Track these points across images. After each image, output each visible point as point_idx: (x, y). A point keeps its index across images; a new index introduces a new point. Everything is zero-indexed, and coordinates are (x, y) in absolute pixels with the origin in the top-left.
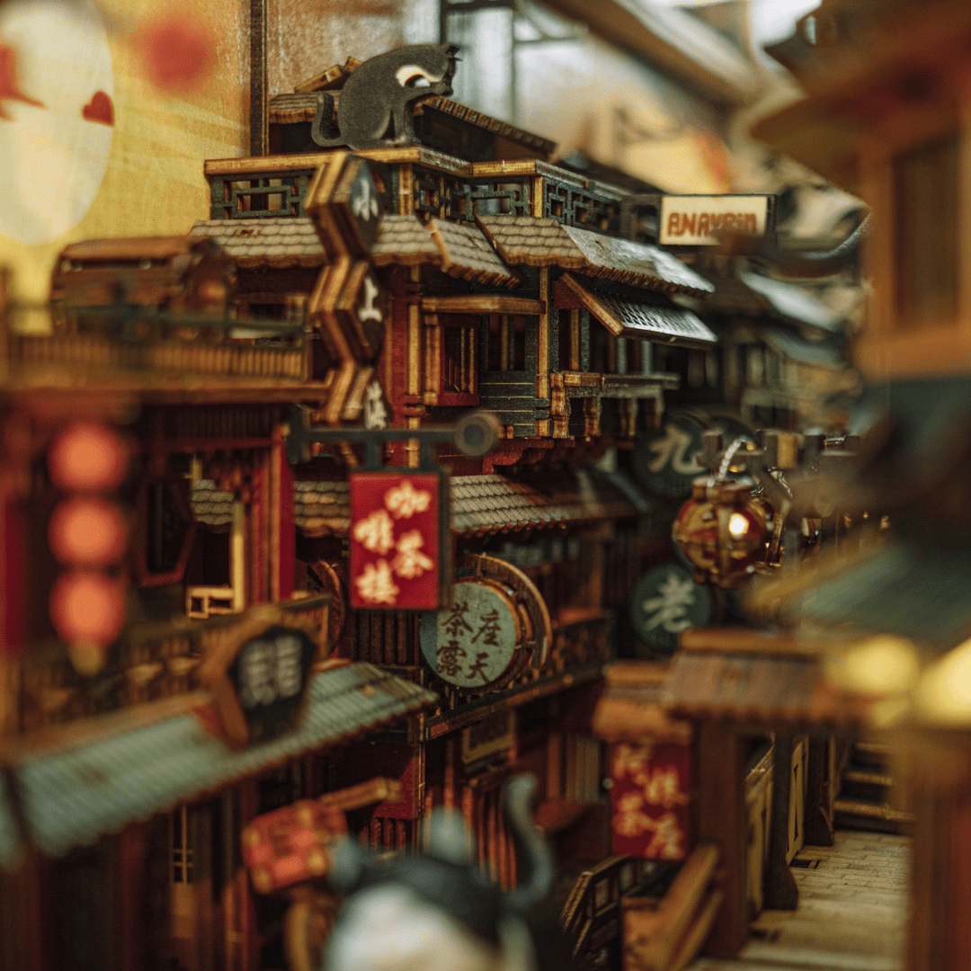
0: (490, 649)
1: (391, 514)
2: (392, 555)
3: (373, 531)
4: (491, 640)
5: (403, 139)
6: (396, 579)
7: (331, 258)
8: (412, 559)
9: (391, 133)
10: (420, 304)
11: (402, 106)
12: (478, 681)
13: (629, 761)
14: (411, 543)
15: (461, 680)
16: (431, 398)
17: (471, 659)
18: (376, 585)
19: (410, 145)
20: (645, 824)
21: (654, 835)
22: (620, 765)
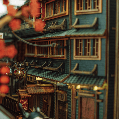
20: (23, 107)
21: (24, 108)
22: (21, 100)
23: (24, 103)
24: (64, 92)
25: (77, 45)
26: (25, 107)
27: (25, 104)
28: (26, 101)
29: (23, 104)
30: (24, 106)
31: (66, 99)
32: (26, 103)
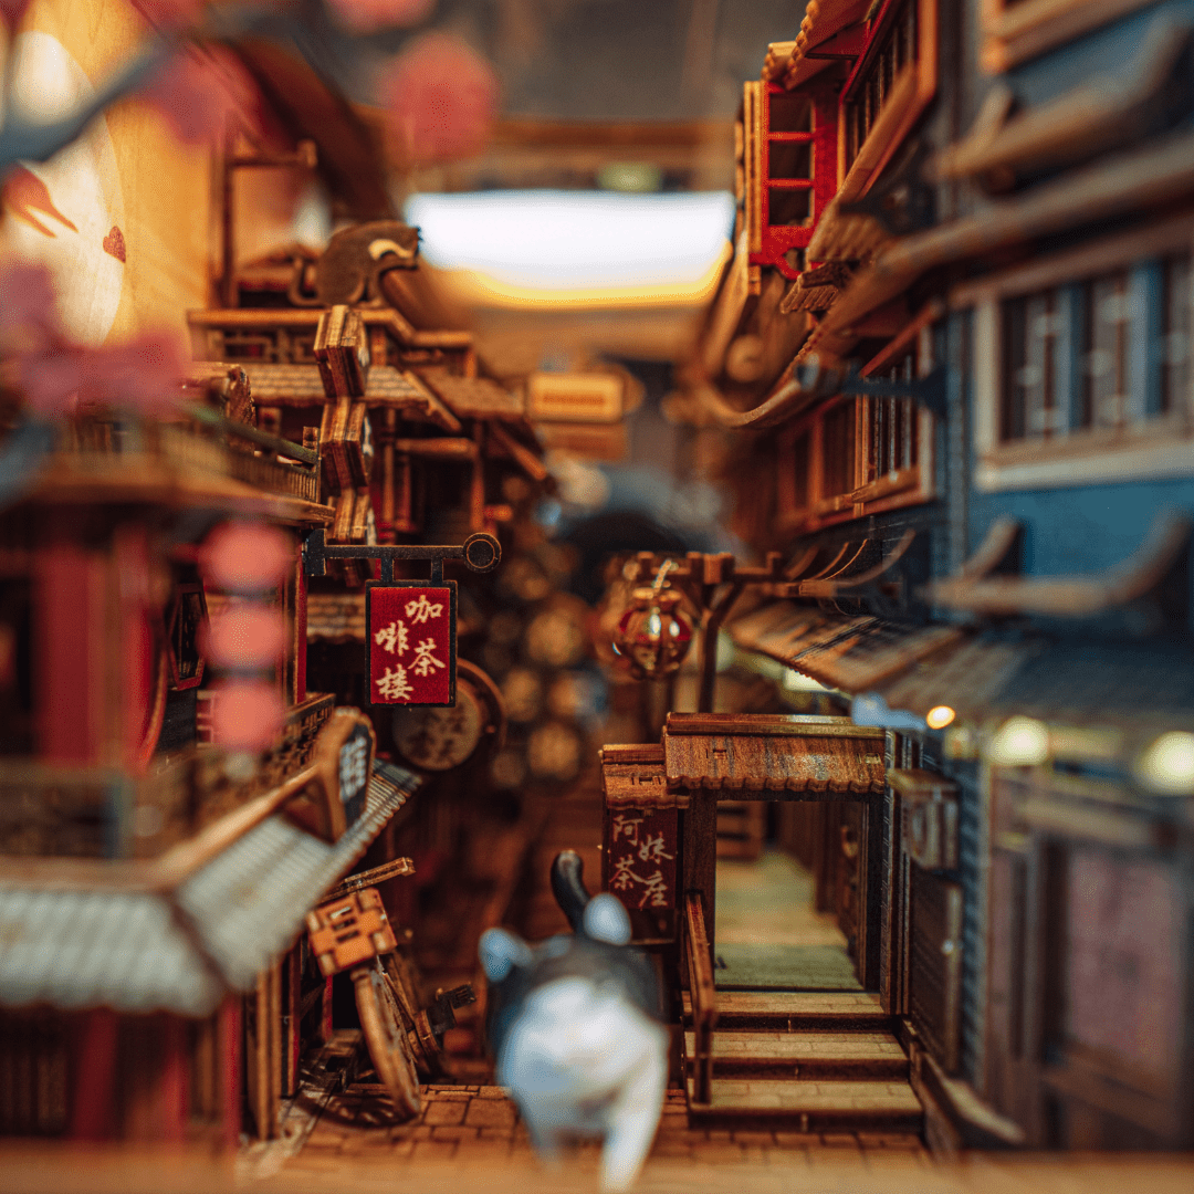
0: (456, 737)
1: (408, 622)
2: (410, 656)
3: (392, 637)
4: (458, 729)
5: (377, 303)
6: (411, 678)
7: (332, 397)
8: (427, 659)
9: (365, 297)
10: (394, 445)
11: (375, 275)
12: (445, 764)
13: (624, 827)
14: (425, 648)
15: (431, 763)
16: (403, 525)
17: (439, 746)
18: (394, 684)
19: (381, 308)
20: (637, 879)
21: (647, 887)
22: (618, 829)
23: (644, 854)
24: (926, 786)
25: (1011, 356)
26: (652, 882)
27: (651, 862)
28: (660, 841)
29: (636, 858)
30: (645, 876)
31: (951, 846)
32: (657, 850)
